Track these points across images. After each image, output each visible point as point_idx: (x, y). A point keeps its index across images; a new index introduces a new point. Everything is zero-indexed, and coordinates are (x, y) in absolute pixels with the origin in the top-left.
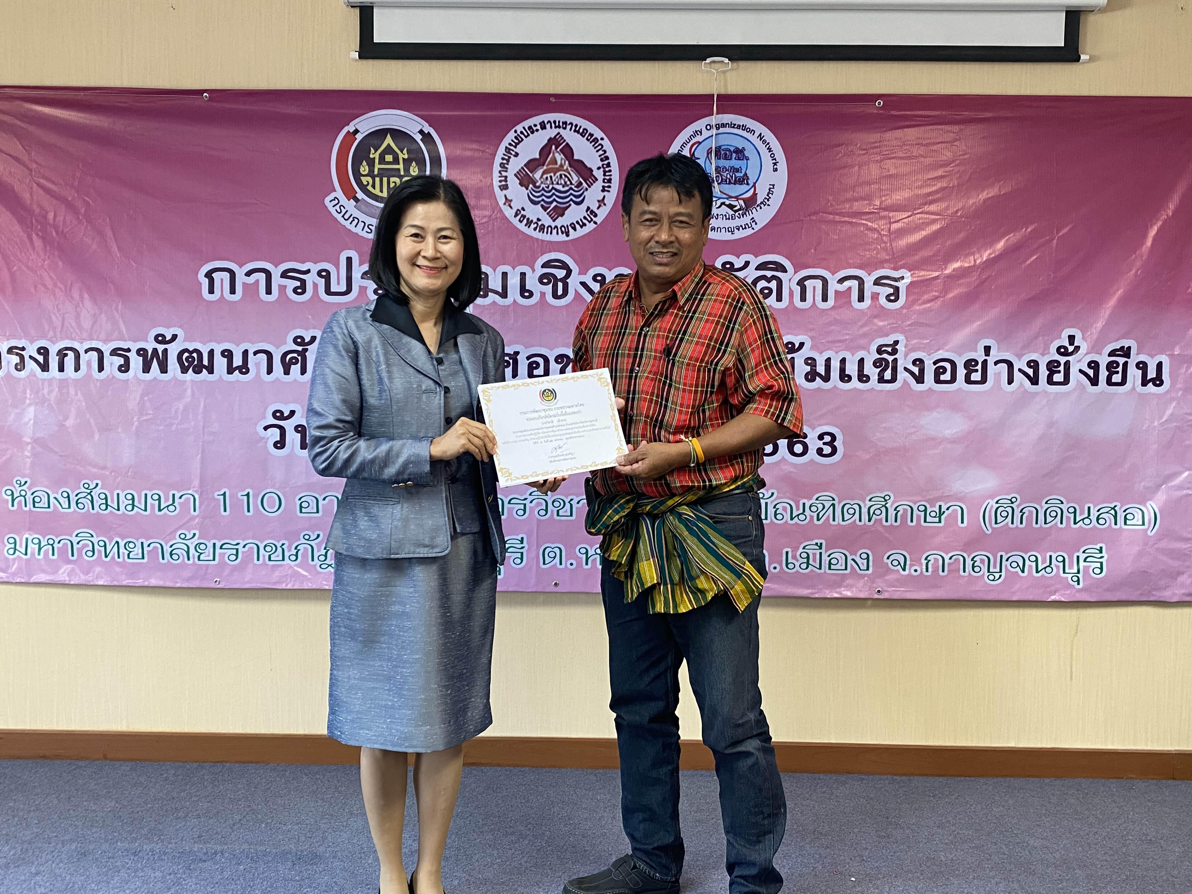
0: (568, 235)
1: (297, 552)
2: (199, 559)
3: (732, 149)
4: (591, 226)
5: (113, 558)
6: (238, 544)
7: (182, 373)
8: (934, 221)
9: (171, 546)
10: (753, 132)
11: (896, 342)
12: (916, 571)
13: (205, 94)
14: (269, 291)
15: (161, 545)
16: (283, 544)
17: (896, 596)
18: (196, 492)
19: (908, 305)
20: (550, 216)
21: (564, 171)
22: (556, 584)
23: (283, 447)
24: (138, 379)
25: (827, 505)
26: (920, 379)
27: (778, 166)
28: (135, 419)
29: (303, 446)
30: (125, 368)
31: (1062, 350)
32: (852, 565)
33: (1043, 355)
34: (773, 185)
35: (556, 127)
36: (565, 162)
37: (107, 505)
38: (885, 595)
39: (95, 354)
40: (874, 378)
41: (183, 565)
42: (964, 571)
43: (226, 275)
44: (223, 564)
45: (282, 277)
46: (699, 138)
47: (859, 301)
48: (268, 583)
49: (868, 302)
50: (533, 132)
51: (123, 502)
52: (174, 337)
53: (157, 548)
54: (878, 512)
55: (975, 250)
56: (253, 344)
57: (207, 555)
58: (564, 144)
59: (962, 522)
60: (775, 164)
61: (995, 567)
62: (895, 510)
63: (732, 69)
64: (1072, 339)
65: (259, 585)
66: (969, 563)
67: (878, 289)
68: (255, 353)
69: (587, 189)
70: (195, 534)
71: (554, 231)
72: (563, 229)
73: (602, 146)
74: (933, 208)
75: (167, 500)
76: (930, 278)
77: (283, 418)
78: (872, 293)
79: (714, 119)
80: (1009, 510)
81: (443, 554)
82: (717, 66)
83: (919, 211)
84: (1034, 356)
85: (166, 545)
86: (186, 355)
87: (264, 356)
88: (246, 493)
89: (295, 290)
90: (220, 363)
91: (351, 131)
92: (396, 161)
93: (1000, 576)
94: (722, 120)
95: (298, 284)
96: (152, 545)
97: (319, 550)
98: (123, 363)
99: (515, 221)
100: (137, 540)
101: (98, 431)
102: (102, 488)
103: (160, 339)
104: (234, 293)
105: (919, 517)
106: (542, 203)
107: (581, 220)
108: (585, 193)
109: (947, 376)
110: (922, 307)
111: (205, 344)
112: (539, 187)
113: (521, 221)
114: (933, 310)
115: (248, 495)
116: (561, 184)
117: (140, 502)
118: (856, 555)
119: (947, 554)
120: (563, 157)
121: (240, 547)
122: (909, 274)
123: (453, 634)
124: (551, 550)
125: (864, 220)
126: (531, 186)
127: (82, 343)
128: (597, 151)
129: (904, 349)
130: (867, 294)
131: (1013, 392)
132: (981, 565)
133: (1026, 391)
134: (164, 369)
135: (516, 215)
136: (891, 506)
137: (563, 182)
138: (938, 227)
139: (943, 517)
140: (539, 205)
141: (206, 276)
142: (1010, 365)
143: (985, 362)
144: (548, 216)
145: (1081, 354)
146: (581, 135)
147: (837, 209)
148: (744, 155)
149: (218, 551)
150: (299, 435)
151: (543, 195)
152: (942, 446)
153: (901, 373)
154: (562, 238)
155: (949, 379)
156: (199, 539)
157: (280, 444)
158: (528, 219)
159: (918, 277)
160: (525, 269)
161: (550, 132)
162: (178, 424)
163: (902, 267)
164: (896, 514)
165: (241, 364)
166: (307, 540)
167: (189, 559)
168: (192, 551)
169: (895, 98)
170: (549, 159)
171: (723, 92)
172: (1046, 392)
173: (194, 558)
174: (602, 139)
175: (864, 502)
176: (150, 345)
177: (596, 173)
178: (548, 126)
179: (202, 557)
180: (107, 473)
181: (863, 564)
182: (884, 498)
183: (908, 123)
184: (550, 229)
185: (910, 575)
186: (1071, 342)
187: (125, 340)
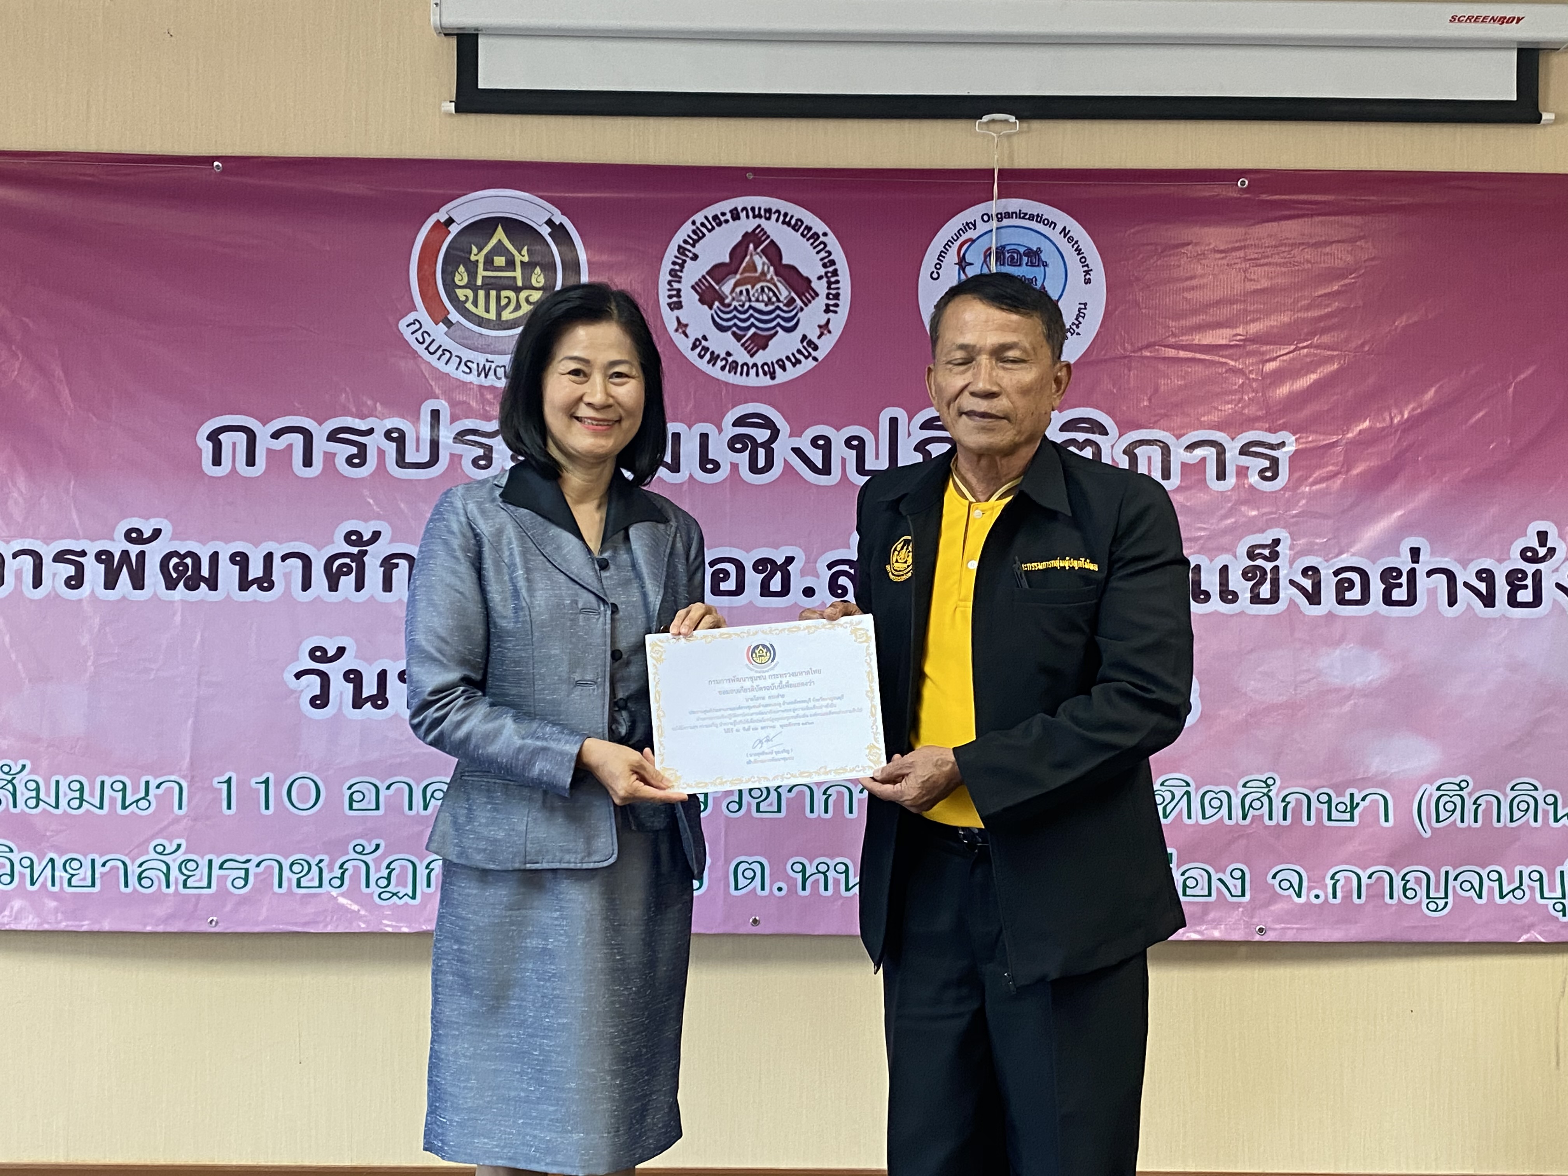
0: (773, 377)
1: (343, 874)
2: (185, 885)
3: (1022, 250)
4: (808, 365)
5: (44, 885)
6: (248, 861)
7: (168, 588)
8: (1329, 360)
9: (140, 866)
10: (1052, 224)
11: (1277, 542)
12: (1317, 897)
13: (216, 164)
14: (308, 462)
15: (124, 863)
16: (321, 861)
17: (1289, 937)
18: (184, 777)
19: (1293, 486)
20: (746, 349)
21: (768, 281)
22: (755, 921)
23: (324, 705)
24: (97, 598)
25: (1179, 793)
26: (1314, 597)
27: (1092, 276)
28: (90, 663)
29: (358, 703)
30: (76, 581)
31: (1529, 554)
32: (1218, 888)
33: (1500, 561)
34: (1085, 304)
35: (754, 217)
36: (769, 268)
37: (38, 799)
38: (1270, 936)
39: (28, 560)
40: (1245, 596)
41: (158, 898)
42: (1391, 897)
43: (242, 437)
44: (223, 893)
45: (328, 440)
46: (971, 234)
47: (1218, 479)
48: (296, 924)
49: (1231, 480)
50: (719, 224)
51: (65, 795)
52: (157, 533)
53: (118, 868)
54: (1257, 804)
55: (1392, 402)
56: (280, 544)
57: (199, 879)
58: (768, 241)
59: (1387, 820)
60: (1087, 273)
61: (1437, 890)
62: (1283, 800)
63: (1020, 132)
64: (1542, 537)
65: (282, 928)
66: (1398, 884)
67: (1245, 460)
68: (284, 558)
69: (802, 309)
70: (179, 846)
71: (753, 372)
72: (766, 368)
73: (825, 245)
74: (1326, 339)
75: (135, 791)
76: (1326, 445)
77: (325, 658)
78: (1237, 466)
79: (994, 206)
80: (1458, 800)
81: (606, 864)
82: (997, 127)
83: (1305, 344)
84: (1487, 564)
85: (133, 863)
86: (175, 560)
87: (298, 563)
88: (263, 779)
89: (349, 461)
90: (228, 573)
91: (442, 221)
92: (511, 264)
93: (1446, 903)
94: (1004, 207)
95: (354, 450)
96: (108, 865)
97: (378, 870)
98: (73, 574)
99: (692, 356)
100: (85, 856)
101: (30, 681)
102: (30, 773)
103: (134, 536)
104: (253, 465)
105: (1319, 812)
106: (734, 329)
107: (793, 354)
108: (800, 315)
109: (1355, 594)
110: (1314, 488)
111: (204, 544)
112: (729, 305)
113: (701, 357)
114: (1330, 494)
115: (266, 782)
116: (763, 301)
117: (92, 795)
118: (1224, 873)
119: (1364, 869)
120: (766, 261)
121: (251, 866)
122: (1293, 438)
123: (626, 989)
124: (748, 866)
125: (1222, 356)
126: (717, 304)
127: (8, 542)
128: (818, 252)
129: (1288, 552)
130: (1230, 469)
131: (1456, 618)
132: (1417, 888)
133: (1475, 615)
134: (138, 583)
135: (694, 347)
136: (1277, 795)
137: (766, 299)
138: (1336, 366)
139: (1357, 812)
140: (729, 333)
141: (209, 438)
142: (1451, 577)
143: (1412, 573)
144: (742, 349)
145: (1557, 560)
146: (793, 228)
147: (1182, 341)
148: (1040, 259)
149: (216, 872)
150: (352, 685)
151: (735, 317)
152: (1352, 702)
153: (1286, 588)
154: (766, 381)
155: (1359, 598)
156: (185, 853)
157: (321, 701)
158: (713, 353)
159: (1307, 443)
160: (707, 428)
161: (748, 225)
162: (158, 670)
163: (1283, 428)
164: (1285, 808)
165: (261, 575)
166: (360, 853)
167: (168, 886)
168: (174, 873)
169: (1268, 175)
170: (744, 264)
171: (1007, 166)
172: (1508, 619)
173: (176, 884)
174: (825, 234)
175: (1234, 787)
176: (117, 546)
177: (815, 284)
178: (743, 215)
179: (188, 885)
180: (42, 749)
181: (1235, 885)
182: (1265, 782)
183: (1287, 213)
184: (745, 368)
185: (1308, 904)
186: (1543, 544)
187: (77, 538)
